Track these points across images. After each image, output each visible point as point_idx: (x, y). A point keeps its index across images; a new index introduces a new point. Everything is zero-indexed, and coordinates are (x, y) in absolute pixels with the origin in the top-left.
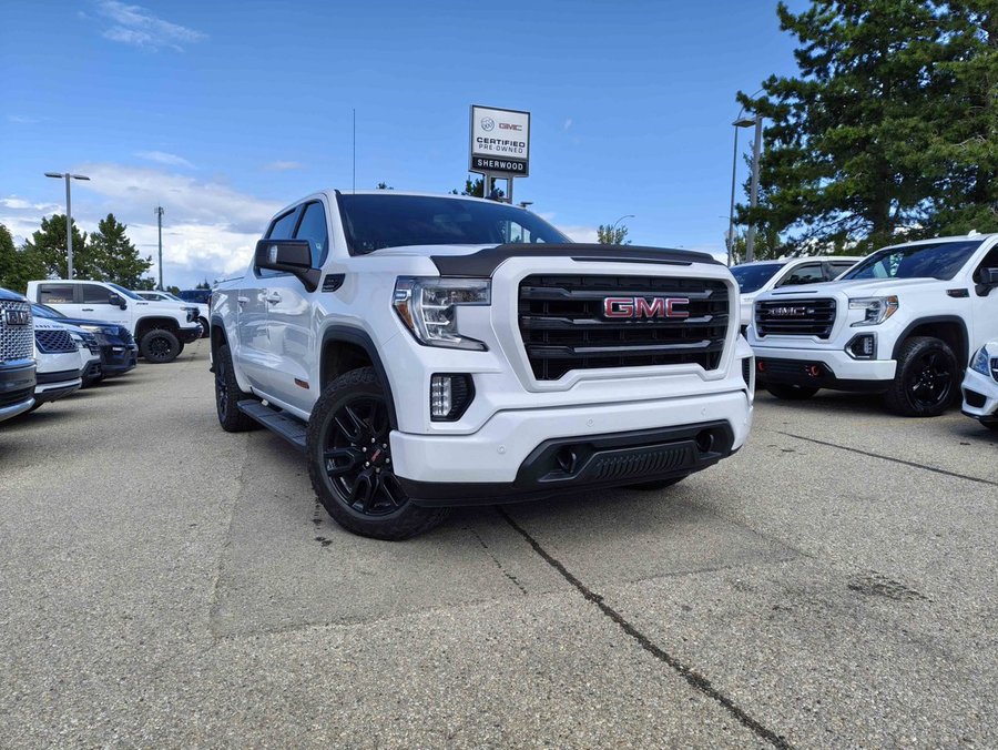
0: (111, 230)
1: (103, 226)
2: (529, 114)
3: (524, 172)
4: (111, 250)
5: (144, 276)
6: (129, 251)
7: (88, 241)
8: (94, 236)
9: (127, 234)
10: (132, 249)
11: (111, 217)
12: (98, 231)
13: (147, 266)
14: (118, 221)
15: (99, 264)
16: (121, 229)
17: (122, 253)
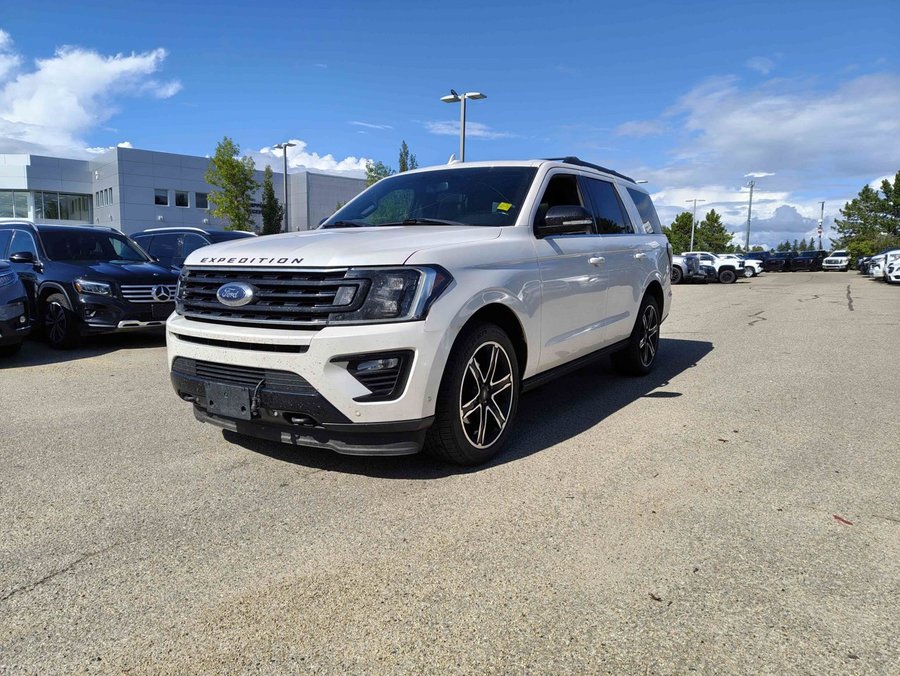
0: (713, 218)
1: (708, 217)
4: (710, 229)
5: (728, 244)
6: (721, 229)
7: (699, 226)
8: (702, 223)
9: (721, 220)
10: (723, 229)
11: (713, 211)
12: (705, 219)
13: (731, 238)
14: (717, 212)
16: (718, 217)
17: (717, 231)
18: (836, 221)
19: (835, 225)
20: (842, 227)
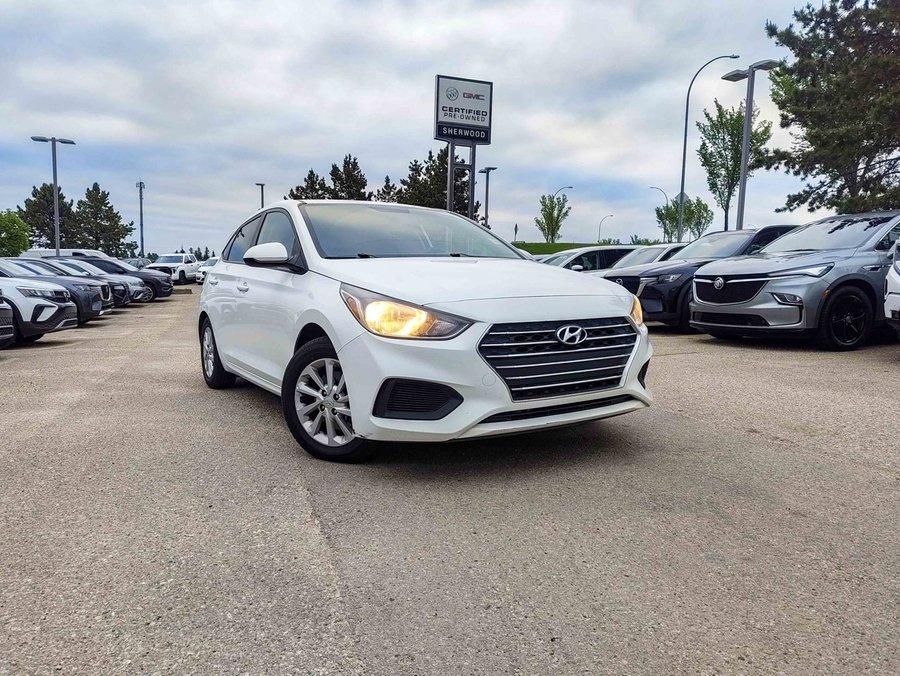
1: (89, 194)
2: (491, 84)
3: (486, 140)
4: (95, 215)
5: (127, 240)
6: (113, 217)
7: (74, 209)
8: (80, 202)
10: (116, 215)
11: (96, 186)
12: (85, 199)
13: (130, 230)
14: (101, 189)
15: (85, 229)
16: (105, 196)
17: (108, 218)
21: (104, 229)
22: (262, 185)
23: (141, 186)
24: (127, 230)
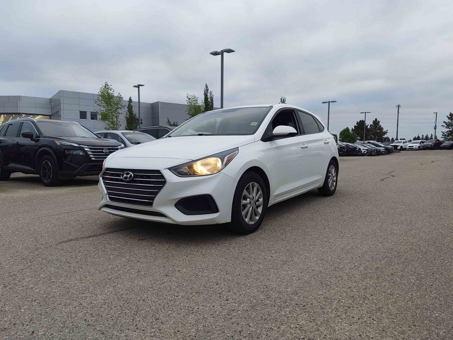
0: (376, 122)
1: (374, 122)
4: (375, 128)
5: (385, 136)
6: (381, 129)
7: (369, 127)
8: (371, 125)
9: (381, 124)
11: (376, 119)
12: (372, 123)
13: (386, 133)
14: (378, 120)
15: (371, 134)
16: (379, 122)
17: (379, 129)
18: (444, 122)
19: (444, 124)
20: (448, 125)
21: (378, 133)
22: (436, 113)
23: (399, 106)
24: (385, 133)
